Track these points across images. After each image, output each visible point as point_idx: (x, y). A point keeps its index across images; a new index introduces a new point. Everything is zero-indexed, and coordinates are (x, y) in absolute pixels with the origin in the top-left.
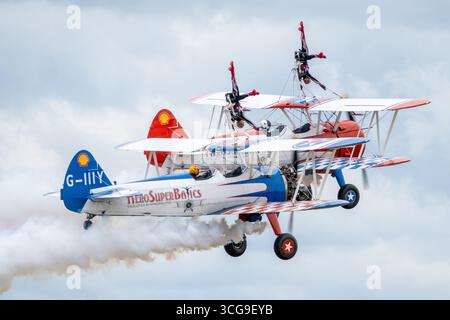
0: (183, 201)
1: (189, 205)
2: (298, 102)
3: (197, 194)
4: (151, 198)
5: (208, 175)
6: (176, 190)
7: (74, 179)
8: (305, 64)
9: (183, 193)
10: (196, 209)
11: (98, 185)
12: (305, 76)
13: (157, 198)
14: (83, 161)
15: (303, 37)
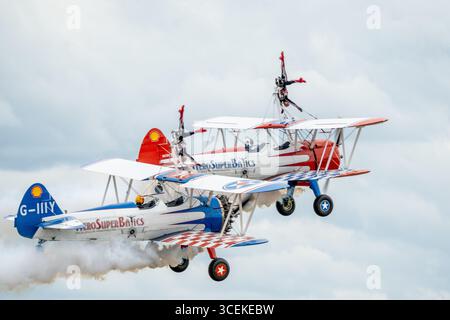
0: (127, 228)
1: (132, 232)
2: (278, 123)
3: (140, 222)
4: (98, 226)
5: (152, 204)
6: (121, 219)
7: (28, 209)
8: (284, 89)
9: (128, 221)
10: (139, 235)
11: (50, 214)
12: (285, 100)
13: (102, 226)
14: (37, 193)
15: (283, 66)
